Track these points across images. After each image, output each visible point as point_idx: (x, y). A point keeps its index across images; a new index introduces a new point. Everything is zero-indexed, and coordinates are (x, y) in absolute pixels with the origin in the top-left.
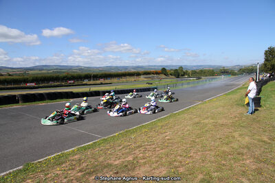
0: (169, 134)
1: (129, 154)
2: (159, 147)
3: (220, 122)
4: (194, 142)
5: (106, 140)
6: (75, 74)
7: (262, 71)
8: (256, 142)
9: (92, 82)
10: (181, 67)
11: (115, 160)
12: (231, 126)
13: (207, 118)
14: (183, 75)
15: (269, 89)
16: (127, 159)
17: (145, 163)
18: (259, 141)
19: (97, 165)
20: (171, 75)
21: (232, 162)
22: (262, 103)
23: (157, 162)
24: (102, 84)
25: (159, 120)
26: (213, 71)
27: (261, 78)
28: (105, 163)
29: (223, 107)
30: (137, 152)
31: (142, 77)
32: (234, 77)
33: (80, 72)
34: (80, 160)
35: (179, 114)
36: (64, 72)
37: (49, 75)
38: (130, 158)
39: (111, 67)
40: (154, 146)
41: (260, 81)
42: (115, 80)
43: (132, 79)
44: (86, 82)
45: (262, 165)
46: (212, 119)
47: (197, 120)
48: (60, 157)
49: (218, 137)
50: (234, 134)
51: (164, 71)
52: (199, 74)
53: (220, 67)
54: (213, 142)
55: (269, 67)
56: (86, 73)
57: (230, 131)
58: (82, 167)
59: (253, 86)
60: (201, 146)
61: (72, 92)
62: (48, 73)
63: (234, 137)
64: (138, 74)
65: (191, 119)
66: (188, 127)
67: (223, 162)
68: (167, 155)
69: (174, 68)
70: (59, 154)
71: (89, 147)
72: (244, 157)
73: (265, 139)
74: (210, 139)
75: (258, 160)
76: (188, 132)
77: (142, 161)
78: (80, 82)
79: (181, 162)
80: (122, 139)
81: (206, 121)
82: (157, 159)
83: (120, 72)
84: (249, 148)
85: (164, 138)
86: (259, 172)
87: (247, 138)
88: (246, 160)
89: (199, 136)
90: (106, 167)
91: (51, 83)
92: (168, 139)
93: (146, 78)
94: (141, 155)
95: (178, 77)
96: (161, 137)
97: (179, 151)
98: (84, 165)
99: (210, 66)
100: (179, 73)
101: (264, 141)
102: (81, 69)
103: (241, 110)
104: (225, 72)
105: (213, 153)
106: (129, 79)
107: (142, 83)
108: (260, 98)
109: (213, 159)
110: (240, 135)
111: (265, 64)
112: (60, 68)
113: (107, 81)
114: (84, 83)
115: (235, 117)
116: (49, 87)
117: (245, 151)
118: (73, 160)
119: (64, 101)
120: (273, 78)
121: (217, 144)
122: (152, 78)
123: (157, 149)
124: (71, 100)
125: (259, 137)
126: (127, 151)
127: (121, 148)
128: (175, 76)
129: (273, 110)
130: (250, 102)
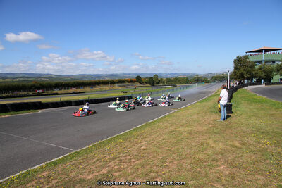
0: (144, 144)
1: (103, 167)
2: (134, 158)
3: (195, 129)
4: (170, 150)
5: (78, 153)
6: (45, 83)
7: (232, 79)
8: (229, 147)
9: (63, 91)
10: (156, 75)
11: (88, 175)
12: (206, 133)
13: (182, 126)
14: (158, 83)
15: (239, 95)
16: (101, 173)
17: (120, 176)
18: (231, 146)
19: (68, 182)
20: (146, 83)
21: (207, 169)
22: (233, 109)
23: (132, 173)
24: (74, 93)
26: (187, 79)
27: (231, 85)
28: (77, 179)
29: (198, 114)
30: (112, 164)
31: (116, 86)
32: (207, 84)
33: (49, 81)
34: (49, 177)
35: (154, 123)
36: (31, 81)
37: (14, 84)
38: (105, 171)
39: (83, 76)
40: (129, 157)
41: (231, 88)
42: (88, 89)
43: (106, 87)
44: (56, 91)
45: (234, 170)
46: (187, 127)
47: (172, 128)
48: (25, 175)
49: (193, 144)
50: (209, 141)
51: (139, 80)
52: (175, 82)
53: (194, 74)
54: (189, 150)
55: (238, 74)
56: (57, 81)
57: (205, 138)
58: (51, 184)
59: (224, 93)
61: (40, 103)
62: (13, 82)
63: (208, 144)
64: (112, 83)
65: (166, 127)
66: (164, 136)
67: (199, 169)
68: (143, 166)
69: (149, 76)
70: (25, 171)
71: (59, 162)
72: (219, 163)
73: (237, 144)
74: (186, 147)
75: (231, 165)
76: (163, 141)
77: (117, 174)
78: (49, 92)
79: (157, 172)
80: (96, 151)
81: (181, 129)
82: (132, 171)
83: (93, 80)
84: (222, 154)
85: (139, 148)
86: (232, 177)
87: (220, 144)
88: (220, 166)
89: (174, 145)
90: (78, 182)
91: (17, 93)
92: (144, 149)
93: (120, 86)
94: (116, 167)
95: (153, 85)
96: (136, 147)
97: (156, 161)
98: (54, 182)
99: (185, 74)
100: (154, 81)
101: (236, 147)
102: (51, 77)
103: (214, 116)
104: (199, 80)
105: (189, 161)
106: (102, 87)
107: (116, 91)
108: (231, 105)
109: (189, 167)
110: (215, 142)
111: (235, 73)
112: (27, 77)
113: (79, 90)
114: (55, 92)
115: (209, 124)
116: (14, 97)
117: (219, 157)
118: (41, 178)
119: (31, 113)
120: (242, 85)
121: (192, 151)
122: (127, 87)
123: (133, 160)
124: (40, 111)
125: (231, 143)
126: (101, 164)
127: (94, 161)
128: (150, 84)
129: (243, 117)
130: (222, 108)
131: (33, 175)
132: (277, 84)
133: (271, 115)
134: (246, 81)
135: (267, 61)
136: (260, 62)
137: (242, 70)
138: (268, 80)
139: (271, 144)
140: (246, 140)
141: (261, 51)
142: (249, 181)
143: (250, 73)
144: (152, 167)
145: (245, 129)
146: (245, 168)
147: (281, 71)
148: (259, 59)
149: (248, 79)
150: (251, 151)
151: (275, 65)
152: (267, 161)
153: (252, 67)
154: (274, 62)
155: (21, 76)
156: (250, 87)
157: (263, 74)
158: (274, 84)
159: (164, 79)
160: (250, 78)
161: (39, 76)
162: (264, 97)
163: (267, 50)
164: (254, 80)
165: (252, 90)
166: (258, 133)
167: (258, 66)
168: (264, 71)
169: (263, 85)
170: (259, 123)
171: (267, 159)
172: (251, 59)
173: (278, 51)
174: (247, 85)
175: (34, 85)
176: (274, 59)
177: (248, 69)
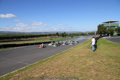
0: (60, 62)
1: (42, 71)
2: (55, 68)
3: (81, 55)
4: (71, 64)
5: (31, 66)
6: (17, 36)
7: (97, 34)
8: (95, 63)
9: (25, 39)
10: (65, 32)
11: (36, 75)
12: (86, 57)
14: (66, 36)
15: (100, 41)
16: (41, 74)
17: (50, 75)
19: (27, 78)
20: (60, 36)
21: (86, 72)
22: (97, 47)
23: (55, 74)
24: (30, 40)
25: (55, 56)
26: (78, 34)
28: (31, 77)
29: (83, 49)
30: (46, 70)
31: (48, 37)
32: (86, 36)
33: (19, 35)
34: (19, 76)
35: (64, 53)
36: (12, 35)
38: (43, 74)
39: (34, 33)
40: (53, 67)
41: (96, 38)
42: (36, 38)
43: (44, 38)
44: (22, 39)
45: (98, 72)
46: (78, 54)
47: (72, 55)
48: (8, 75)
49: (81, 62)
50: (87, 60)
51: (57, 34)
52: (73, 35)
53: (81, 32)
55: (100, 32)
56: (22, 35)
57: (85, 59)
59: (94, 40)
60: (73, 66)
61: (15, 44)
62: (3, 35)
63: (87, 62)
64: (46, 36)
65: (69, 54)
66: (68, 58)
67: (83, 72)
68: (59, 71)
69: (62, 33)
70: (8, 74)
71: (23, 70)
72: (91, 70)
73: (99, 61)
74: (77, 63)
75: (97, 70)
78: (19, 39)
79: (65, 74)
80: (39, 65)
81: (75, 55)
83: (38, 34)
84: (93, 66)
85: (58, 64)
86: (97, 75)
87: (92, 61)
88: (92, 71)
89: (72, 62)
91: (5, 40)
92: (60, 64)
93: (49, 37)
94: (48, 72)
95: (63, 37)
96: (56, 63)
97: (65, 69)
98: (21, 78)
99: (77, 32)
100: (64, 35)
101: (99, 63)
102: (20, 33)
103: (90, 50)
104: (83, 34)
105: (79, 69)
106: (42, 38)
107: (47, 39)
108: (96, 45)
109: (79, 71)
110: (90, 61)
111: (98, 31)
112: (9, 33)
113: (32, 39)
114: (21, 40)
115: (87, 53)
116: (4, 42)
117: (91, 67)
118: (15, 76)
119: (11, 48)
120: (101, 37)
121: (80, 65)
122: (52, 37)
123: (55, 69)
124: (15, 48)
125: (97, 61)
126: (41, 70)
127: (38, 69)
128: (62, 36)
129: (101, 50)
130: (93, 46)
131: (12, 76)
132: (116, 36)
133: (113, 49)
134: (103, 35)
135: (111, 27)
136: (108, 27)
137: (101, 30)
138: (112, 34)
139: (113, 61)
140: (102, 60)
141: (109, 22)
142: (104, 77)
143: (104, 31)
144: (63, 71)
145: (102, 55)
146: (102, 72)
147: (117, 31)
148: (108, 26)
149: (104, 34)
150: (105, 65)
151: (115, 28)
152: (112, 69)
153: (105, 29)
154: (114, 27)
155: (7, 33)
156: (104, 38)
157: (110, 32)
158: (114, 36)
159: (68, 34)
160: (105, 34)
161: (15, 33)
162: (110, 42)
163: (111, 22)
164: (106, 34)
165: (105, 38)
166: (108, 57)
167: (108, 29)
168: (110, 31)
169: (110, 37)
170: (108, 52)
171: (112, 68)
172: (105, 26)
173: (116, 22)
174: (103, 37)
175: (12, 37)
176: (114, 25)
177: (104, 30)
